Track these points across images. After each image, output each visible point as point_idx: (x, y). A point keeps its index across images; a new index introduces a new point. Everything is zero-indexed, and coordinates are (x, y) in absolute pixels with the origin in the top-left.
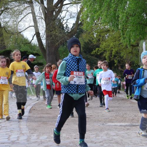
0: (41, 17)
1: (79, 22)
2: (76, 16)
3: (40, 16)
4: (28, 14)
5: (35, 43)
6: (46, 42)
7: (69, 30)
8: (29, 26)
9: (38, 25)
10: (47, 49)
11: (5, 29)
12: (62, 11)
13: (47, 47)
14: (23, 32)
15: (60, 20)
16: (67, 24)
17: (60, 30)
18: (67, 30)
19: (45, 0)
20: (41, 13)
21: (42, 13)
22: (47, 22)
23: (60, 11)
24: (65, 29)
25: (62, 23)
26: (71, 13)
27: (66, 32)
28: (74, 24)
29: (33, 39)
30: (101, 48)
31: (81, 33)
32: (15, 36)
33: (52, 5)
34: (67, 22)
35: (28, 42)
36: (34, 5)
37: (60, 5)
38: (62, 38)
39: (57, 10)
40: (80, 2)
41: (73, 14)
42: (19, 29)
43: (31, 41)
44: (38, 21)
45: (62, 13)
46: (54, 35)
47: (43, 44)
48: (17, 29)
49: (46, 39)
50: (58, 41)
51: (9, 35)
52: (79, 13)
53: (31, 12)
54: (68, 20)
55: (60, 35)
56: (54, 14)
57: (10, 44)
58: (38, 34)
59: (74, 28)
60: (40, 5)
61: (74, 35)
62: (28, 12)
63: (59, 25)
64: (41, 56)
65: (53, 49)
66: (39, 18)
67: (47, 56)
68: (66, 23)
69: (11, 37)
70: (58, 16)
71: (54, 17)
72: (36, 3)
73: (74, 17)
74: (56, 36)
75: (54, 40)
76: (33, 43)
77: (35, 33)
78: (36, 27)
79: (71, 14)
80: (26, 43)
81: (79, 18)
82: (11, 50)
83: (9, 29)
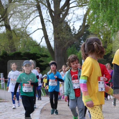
0: (49, 20)
1: (86, 24)
2: (83, 19)
3: (47, 19)
4: (37, 17)
5: (44, 45)
6: (54, 44)
7: (76, 32)
8: (37, 29)
9: (46, 27)
10: (56, 51)
11: (14, 32)
12: (69, 14)
13: (55, 49)
14: (31, 34)
15: (67, 22)
16: (73, 27)
17: (67, 32)
18: (74, 32)
19: (52, 4)
20: (48, 16)
21: (50, 16)
22: (55, 25)
23: (67, 14)
24: (72, 31)
25: (69, 25)
26: (77, 15)
27: (73, 33)
28: (81, 26)
29: (41, 42)
30: (108, 49)
31: (88, 34)
32: (24, 38)
33: (59, 8)
34: (74, 24)
35: (37, 45)
36: (41, 8)
37: (67, 8)
38: (70, 40)
39: (64, 13)
40: (86, 4)
41: (79, 16)
42: (28, 32)
43: (40, 43)
44: (46, 24)
45: (68, 15)
46: (61, 37)
47: (52, 46)
48: (26, 32)
49: (54, 41)
50: (66, 43)
51: (19, 38)
52: (85, 16)
53: (39, 15)
54: (74, 22)
55: (67, 37)
56: (61, 16)
57: (20, 47)
58: (46, 36)
59: (80, 30)
60: (47, 8)
61: (81, 37)
62: (36, 16)
63: (66, 28)
64: (50, 58)
65: (61, 50)
66: (46, 21)
67: (56, 58)
68: (72, 25)
69: (21, 39)
70: (65, 18)
71: (61, 20)
72: (43, 6)
73: (80, 19)
74: (64, 38)
75: (62, 42)
76: (42, 45)
77: (43, 35)
78: (44, 29)
79: (78, 17)
80: (35, 45)
81: (86, 21)
82: (21, 52)
83: (18, 32)
